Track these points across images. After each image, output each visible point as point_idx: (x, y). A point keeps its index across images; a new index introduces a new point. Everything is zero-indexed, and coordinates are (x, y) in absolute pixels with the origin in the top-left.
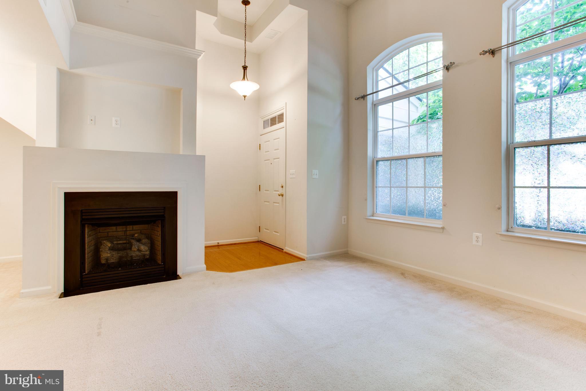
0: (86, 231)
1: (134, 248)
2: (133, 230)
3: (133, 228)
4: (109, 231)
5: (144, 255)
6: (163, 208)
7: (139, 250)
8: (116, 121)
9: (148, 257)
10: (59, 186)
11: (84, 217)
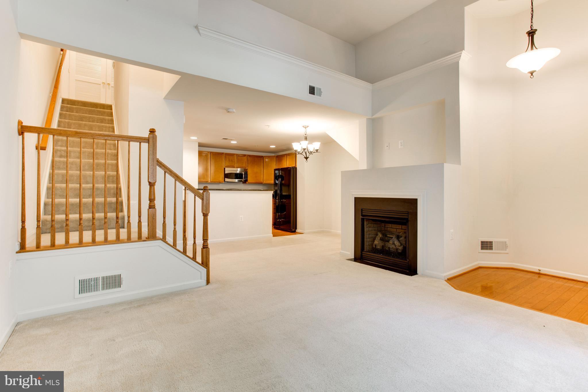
0: (365, 224)
1: (391, 242)
2: (392, 228)
3: (402, 227)
4: (388, 227)
5: (397, 249)
6: (407, 213)
7: (394, 244)
8: (401, 143)
9: (400, 251)
10: (353, 193)
11: (363, 214)
